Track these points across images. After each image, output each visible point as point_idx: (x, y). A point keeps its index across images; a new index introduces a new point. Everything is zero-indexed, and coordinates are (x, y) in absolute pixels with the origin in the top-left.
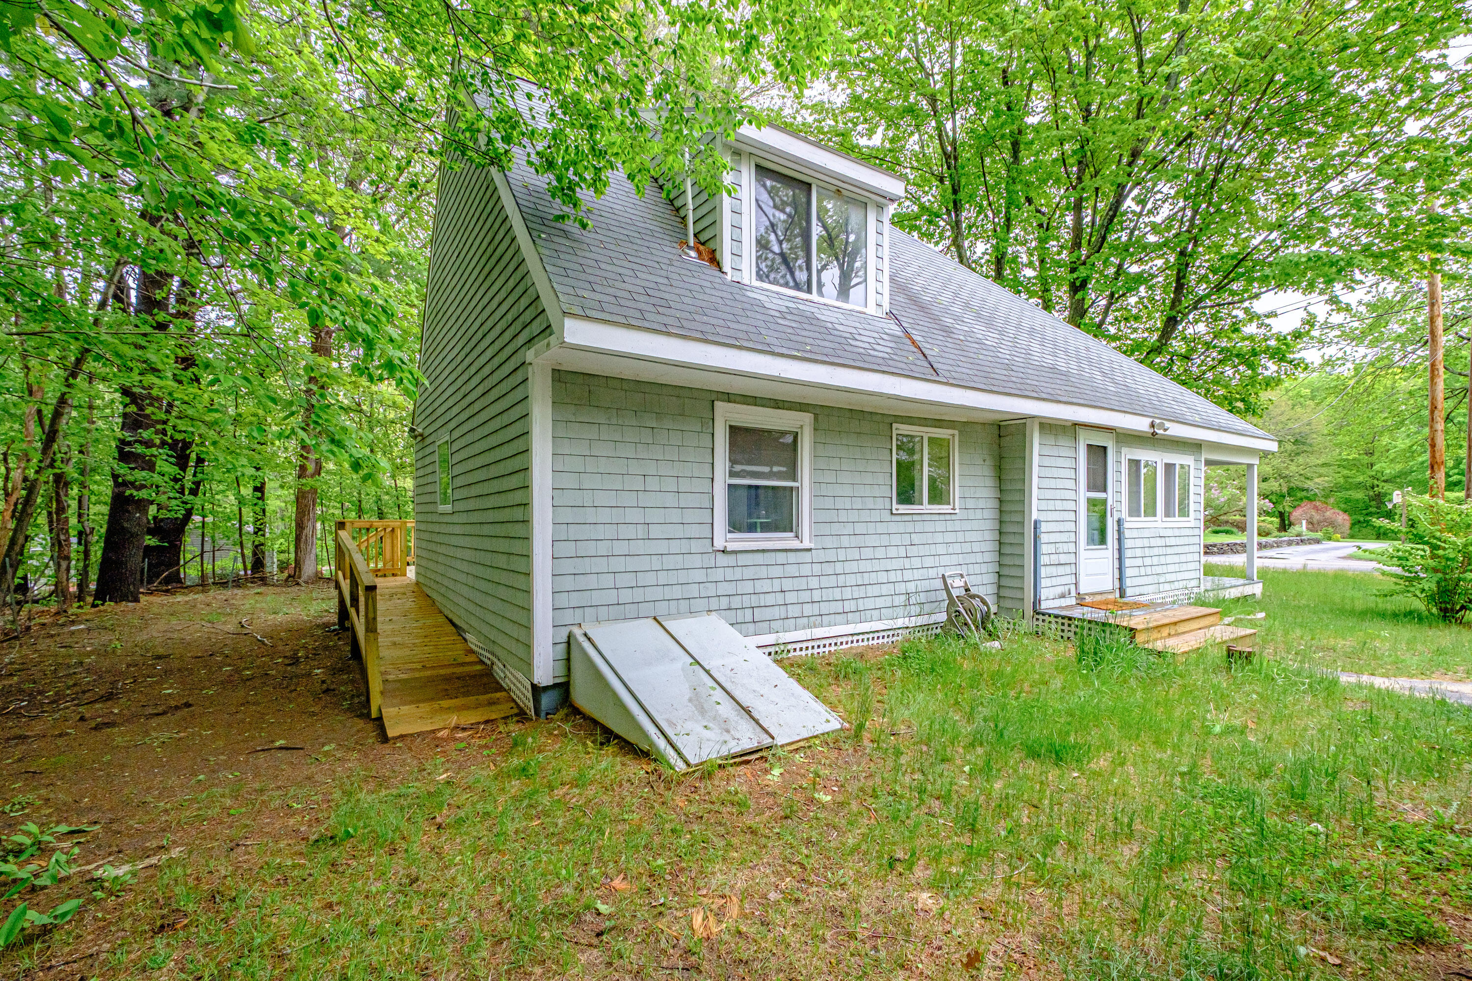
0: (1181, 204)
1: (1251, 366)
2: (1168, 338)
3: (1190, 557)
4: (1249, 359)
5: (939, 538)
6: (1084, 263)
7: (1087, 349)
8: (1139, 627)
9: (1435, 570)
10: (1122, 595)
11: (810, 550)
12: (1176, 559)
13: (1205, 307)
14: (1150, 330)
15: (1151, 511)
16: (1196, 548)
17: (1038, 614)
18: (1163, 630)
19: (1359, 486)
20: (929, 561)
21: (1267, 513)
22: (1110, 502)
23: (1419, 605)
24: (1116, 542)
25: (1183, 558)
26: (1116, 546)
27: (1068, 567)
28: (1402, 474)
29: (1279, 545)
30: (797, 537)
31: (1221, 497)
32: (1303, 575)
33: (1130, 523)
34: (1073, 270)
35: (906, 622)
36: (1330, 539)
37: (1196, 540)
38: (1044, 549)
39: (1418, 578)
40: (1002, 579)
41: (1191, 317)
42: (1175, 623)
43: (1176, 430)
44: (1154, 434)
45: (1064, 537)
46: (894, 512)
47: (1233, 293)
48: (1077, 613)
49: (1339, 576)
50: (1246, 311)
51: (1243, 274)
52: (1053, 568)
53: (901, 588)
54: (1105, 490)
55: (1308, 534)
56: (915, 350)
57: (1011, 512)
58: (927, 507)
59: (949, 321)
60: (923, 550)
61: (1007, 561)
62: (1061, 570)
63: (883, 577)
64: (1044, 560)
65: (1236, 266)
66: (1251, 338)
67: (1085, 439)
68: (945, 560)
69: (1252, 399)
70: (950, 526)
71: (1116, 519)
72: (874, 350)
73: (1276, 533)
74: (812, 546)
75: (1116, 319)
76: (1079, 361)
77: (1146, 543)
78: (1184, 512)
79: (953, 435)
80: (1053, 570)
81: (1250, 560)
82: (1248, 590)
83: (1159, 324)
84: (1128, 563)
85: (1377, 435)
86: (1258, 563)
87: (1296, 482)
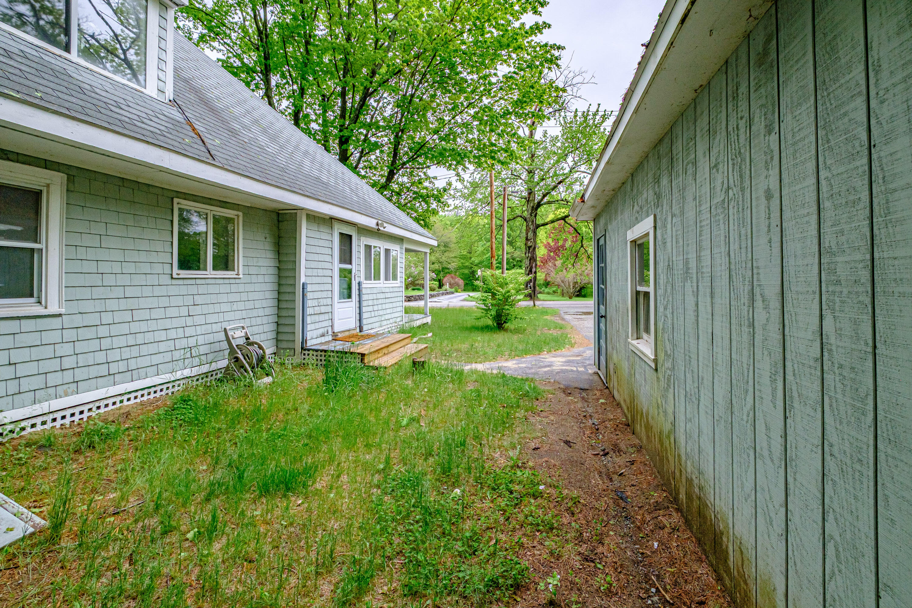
0: (396, 110)
1: (427, 203)
2: (390, 182)
3: (398, 304)
4: (425, 199)
5: (224, 298)
6: (347, 128)
7: (343, 173)
8: (366, 352)
9: (495, 305)
10: (361, 331)
11: (60, 315)
12: (391, 305)
13: (407, 168)
14: (382, 176)
15: (377, 277)
16: (400, 299)
17: (305, 350)
18: (380, 352)
19: (466, 267)
20: (212, 318)
21: (434, 280)
22: (353, 271)
23: (490, 322)
24: (357, 296)
25: (394, 305)
26: (357, 299)
27: (327, 315)
28: (481, 263)
29: (438, 295)
30: (40, 302)
31: (415, 271)
32: (447, 310)
33: (366, 284)
34: (341, 131)
35: (187, 372)
36: (457, 292)
37: (400, 294)
38: (309, 303)
39: (489, 309)
40: (280, 327)
41: (400, 172)
42: (388, 346)
43: (390, 229)
44: (379, 230)
45: (324, 294)
46: (175, 276)
47: (419, 164)
48: (331, 347)
49: (461, 310)
50: (425, 174)
51: (423, 154)
52: (317, 316)
53: (183, 343)
54: (351, 263)
55: (450, 290)
56: (195, 136)
57: (287, 277)
58: (210, 272)
59: (237, 126)
60: (205, 309)
61: (284, 313)
62: (322, 317)
63: (163, 335)
64: (309, 311)
65: (420, 148)
66: (426, 188)
67: (338, 229)
68: (228, 316)
69: (427, 221)
70: (234, 288)
71: (357, 282)
72: (143, 123)
73: (437, 289)
74: (63, 311)
75: (365, 166)
76: (336, 178)
77: (375, 296)
78: (395, 278)
79: (238, 216)
80: (316, 318)
81: (426, 304)
82: (425, 321)
83: (386, 174)
84: (364, 309)
85: (472, 244)
86: (429, 305)
87: (445, 265)
